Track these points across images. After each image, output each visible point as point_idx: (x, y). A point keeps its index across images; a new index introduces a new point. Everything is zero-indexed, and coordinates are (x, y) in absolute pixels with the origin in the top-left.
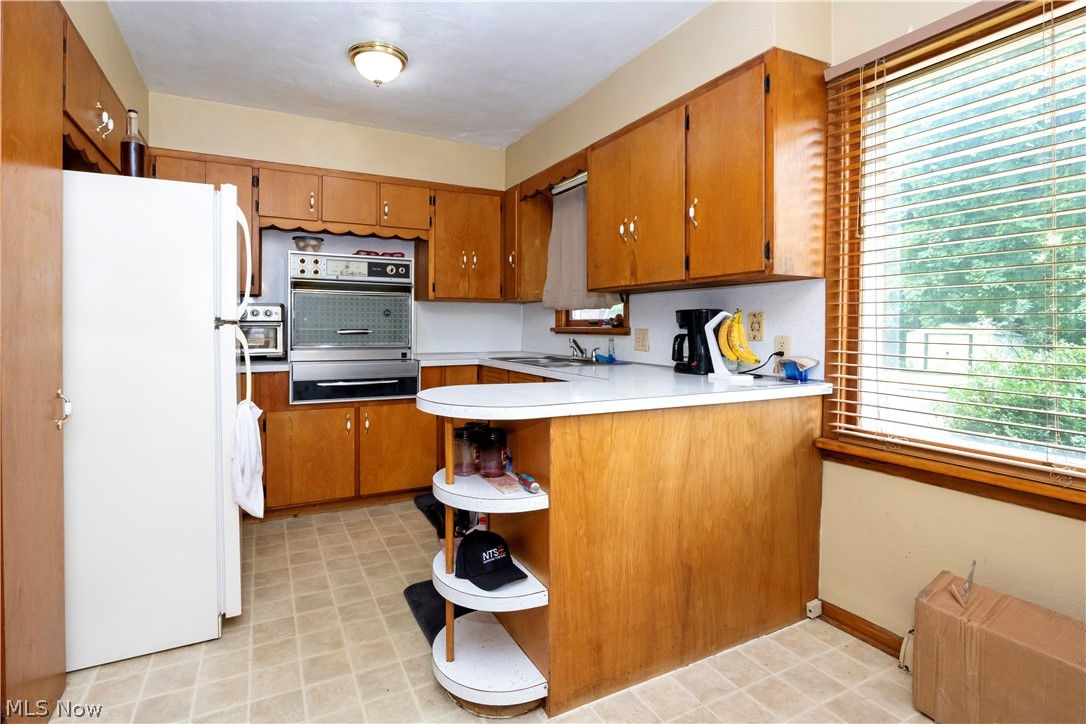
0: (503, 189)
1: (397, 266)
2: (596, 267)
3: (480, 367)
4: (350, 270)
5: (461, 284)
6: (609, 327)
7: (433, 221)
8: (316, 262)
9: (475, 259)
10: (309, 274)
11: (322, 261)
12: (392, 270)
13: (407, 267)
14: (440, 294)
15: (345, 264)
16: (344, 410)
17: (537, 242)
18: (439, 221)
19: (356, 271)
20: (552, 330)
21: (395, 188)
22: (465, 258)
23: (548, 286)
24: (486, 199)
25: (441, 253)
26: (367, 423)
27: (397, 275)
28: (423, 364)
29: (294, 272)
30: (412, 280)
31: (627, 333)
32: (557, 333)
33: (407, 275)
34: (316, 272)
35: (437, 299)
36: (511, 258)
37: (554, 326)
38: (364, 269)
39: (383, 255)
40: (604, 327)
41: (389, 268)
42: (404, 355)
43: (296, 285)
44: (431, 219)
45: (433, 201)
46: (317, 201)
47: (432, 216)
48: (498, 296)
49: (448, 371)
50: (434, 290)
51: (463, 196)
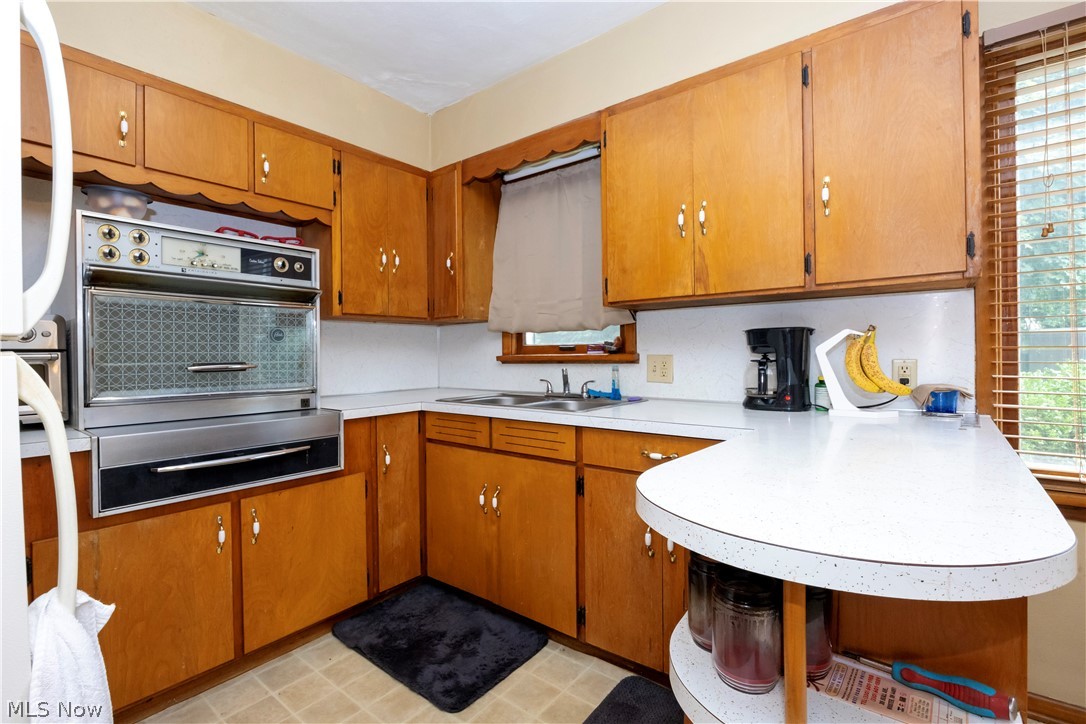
0: (430, 167)
1: (292, 260)
2: (624, 271)
3: (422, 414)
4: (207, 261)
5: (379, 294)
6: (601, 353)
7: (338, 197)
8: (141, 238)
9: (397, 259)
10: (124, 261)
11: (153, 238)
12: (284, 265)
13: (307, 263)
14: (349, 309)
15: (197, 247)
16: (210, 510)
17: (482, 243)
18: (346, 198)
19: (219, 262)
20: (498, 358)
21: (280, 135)
22: (384, 257)
23: (494, 301)
24: (409, 177)
25: (350, 247)
26: (256, 527)
27: (292, 274)
28: (348, 415)
29: (91, 255)
30: (315, 283)
31: (635, 361)
32: (503, 362)
33: (307, 275)
34: (141, 258)
35: (346, 317)
36: (449, 262)
37: (501, 354)
38: (234, 258)
39: (265, 238)
40: (589, 353)
41: (278, 263)
42: (305, 403)
43: (96, 279)
44: (335, 193)
45: (337, 168)
46: (133, 127)
47: (337, 190)
48: (425, 314)
49: (380, 424)
50: (340, 302)
51: (378, 168)
